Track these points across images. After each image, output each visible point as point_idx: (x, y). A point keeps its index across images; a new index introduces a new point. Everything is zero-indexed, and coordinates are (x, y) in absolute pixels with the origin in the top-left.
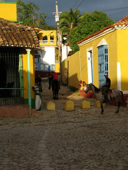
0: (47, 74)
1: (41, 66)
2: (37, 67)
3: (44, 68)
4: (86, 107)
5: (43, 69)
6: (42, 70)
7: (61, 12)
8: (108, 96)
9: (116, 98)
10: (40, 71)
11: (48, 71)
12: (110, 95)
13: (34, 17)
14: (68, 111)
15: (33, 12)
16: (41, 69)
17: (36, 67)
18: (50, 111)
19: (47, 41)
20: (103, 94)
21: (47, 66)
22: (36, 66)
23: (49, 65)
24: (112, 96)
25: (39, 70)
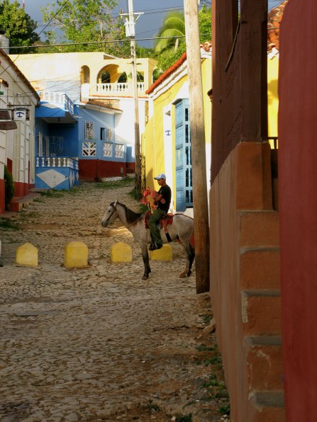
0: (122, 169)
1: (105, 148)
2: (94, 151)
3: (114, 154)
4: (120, 260)
5: (111, 156)
6: (107, 158)
7: (140, 13)
8: (161, 233)
9: (182, 236)
10: (101, 161)
11: (125, 161)
12: (166, 230)
13: (102, 26)
14: (71, 269)
15: (100, 12)
16: (105, 155)
17: (93, 149)
18: (24, 267)
19: (125, 84)
20: (147, 227)
21: (123, 149)
22: (92, 147)
23: (129, 145)
24: (170, 234)
25: (100, 158)
